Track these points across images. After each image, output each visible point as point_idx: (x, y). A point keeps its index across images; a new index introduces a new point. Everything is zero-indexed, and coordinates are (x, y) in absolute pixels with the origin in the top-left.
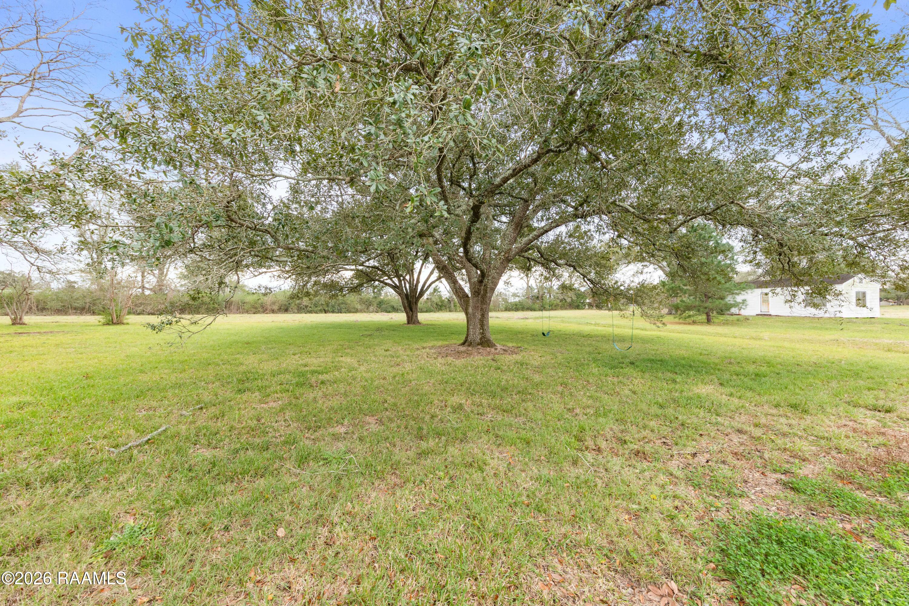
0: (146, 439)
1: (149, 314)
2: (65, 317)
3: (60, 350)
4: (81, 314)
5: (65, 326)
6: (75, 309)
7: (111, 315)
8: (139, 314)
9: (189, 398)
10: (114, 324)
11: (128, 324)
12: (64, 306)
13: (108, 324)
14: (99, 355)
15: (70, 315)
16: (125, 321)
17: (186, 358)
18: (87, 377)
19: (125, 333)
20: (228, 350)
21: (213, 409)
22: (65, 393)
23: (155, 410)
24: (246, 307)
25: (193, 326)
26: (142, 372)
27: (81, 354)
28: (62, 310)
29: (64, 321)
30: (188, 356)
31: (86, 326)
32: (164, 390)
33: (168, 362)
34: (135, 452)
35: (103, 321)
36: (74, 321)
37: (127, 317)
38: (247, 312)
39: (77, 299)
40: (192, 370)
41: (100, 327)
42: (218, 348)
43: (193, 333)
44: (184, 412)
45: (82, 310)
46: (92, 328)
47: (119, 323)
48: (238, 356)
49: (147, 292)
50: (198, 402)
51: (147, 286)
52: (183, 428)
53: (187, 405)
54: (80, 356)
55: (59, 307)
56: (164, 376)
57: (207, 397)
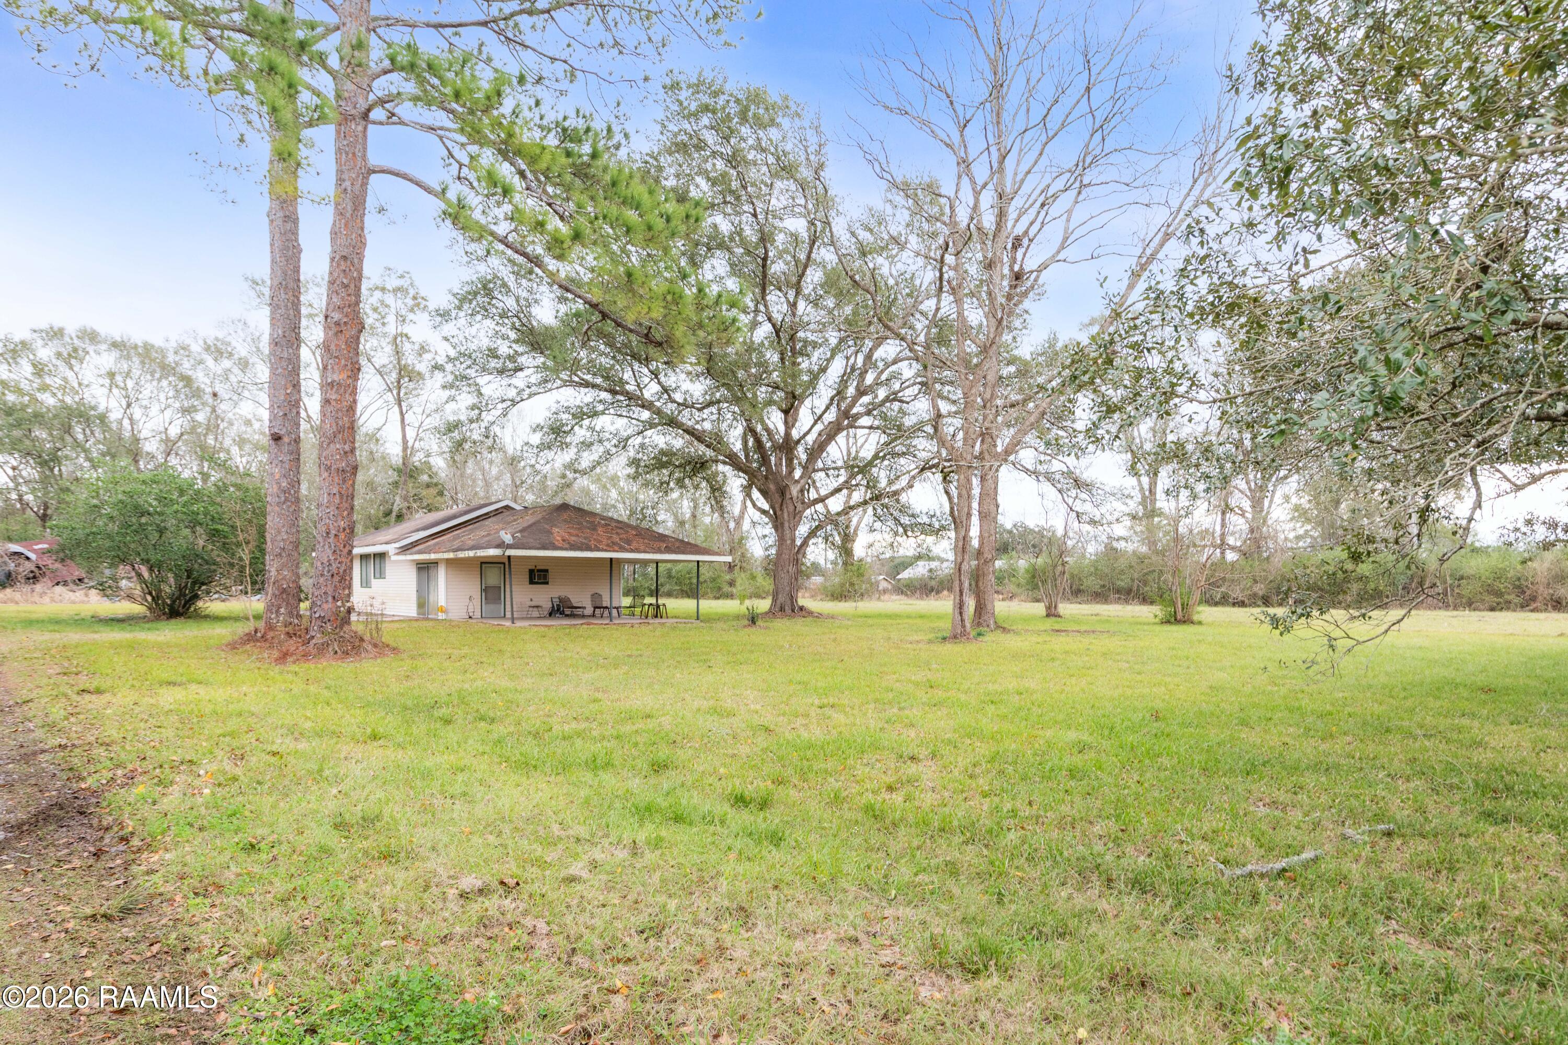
0: (1279, 865)
1: (1234, 604)
2: (1105, 607)
3: (1110, 663)
4: (1126, 602)
5: (1107, 621)
6: (1118, 591)
7: (1174, 604)
8: (1216, 604)
9: (1354, 802)
10: (1178, 621)
11: (1200, 623)
12: (1104, 586)
13: (1168, 622)
14: (1168, 679)
15: (1111, 603)
16: (1195, 618)
17: (1328, 707)
18: (1156, 717)
19: (1200, 641)
20: (1432, 703)
21: (1422, 846)
22: (1131, 738)
23: (1284, 810)
24: (1467, 589)
25: (1357, 623)
26: (1244, 723)
27: (1139, 673)
28: (1100, 596)
29: (1106, 613)
30: (1333, 705)
31: (1137, 623)
32: (1295, 769)
33: (1291, 711)
34: (1262, 885)
35: (1161, 614)
36: (1121, 614)
37: (1200, 608)
38: (1470, 604)
39: (1122, 572)
40: (1349, 739)
41: (1158, 628)
42: (1402, 694)
43: (1359, 643)
44: (1350, 832)
45: (1128, 594)
46: (1145, 627)
47: (1186, 620)
48: (1465, 722)
49: (1231, 556)
50: (1378, 817)
51: (1231, 541)
52: (1355, 870)
53: (1354, 816)
54: (1139, 678)
55: (1097, 588)
56: (1287, 740)
57: (1401, 813)
